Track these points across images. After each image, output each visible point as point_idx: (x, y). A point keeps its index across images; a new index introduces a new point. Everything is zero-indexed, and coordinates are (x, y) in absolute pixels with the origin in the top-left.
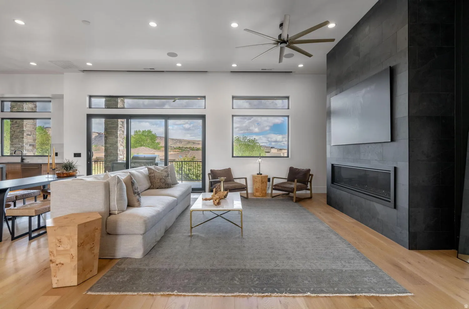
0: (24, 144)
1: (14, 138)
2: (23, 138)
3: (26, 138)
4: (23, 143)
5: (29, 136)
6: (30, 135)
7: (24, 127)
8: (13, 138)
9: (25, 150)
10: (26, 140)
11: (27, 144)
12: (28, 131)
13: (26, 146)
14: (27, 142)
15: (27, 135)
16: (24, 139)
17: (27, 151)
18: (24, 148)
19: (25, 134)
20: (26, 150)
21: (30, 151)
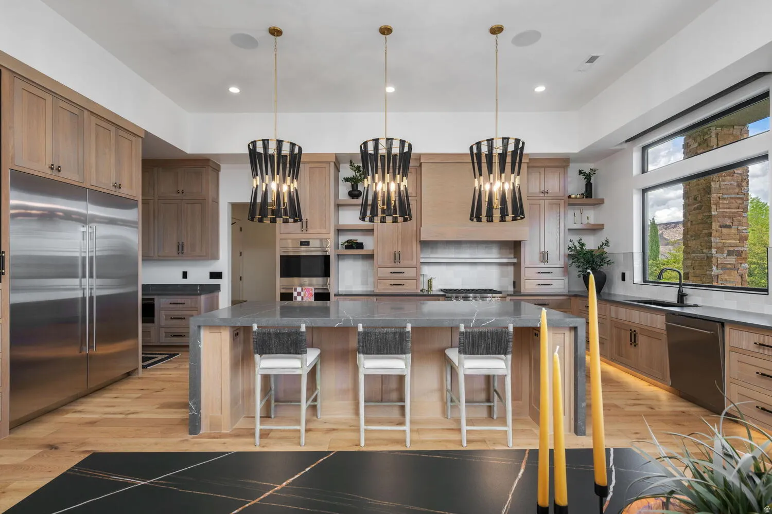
0: (714, 251)
1: (692, 236)
2: (710, 235)
3: (717, 234)
4: (710, 248)
5: (725, 231)
6: (729, 227)
7: (713, 207)
8: (689, 236)
9: (714, 268)
10: (718, 240)
11: (720, 250)
12: (724, 217)
13: (718, 255)
14: (720, 245)
15: (721, 227)
16: (713, 239)
17: (722, 269)
18: (714, 260)
19: (715, 225)
20: (717, 267)
21: (728, 269)
